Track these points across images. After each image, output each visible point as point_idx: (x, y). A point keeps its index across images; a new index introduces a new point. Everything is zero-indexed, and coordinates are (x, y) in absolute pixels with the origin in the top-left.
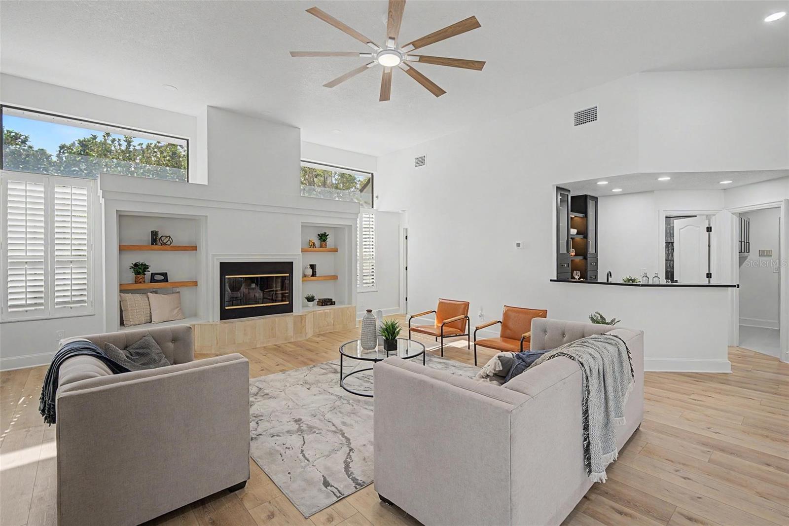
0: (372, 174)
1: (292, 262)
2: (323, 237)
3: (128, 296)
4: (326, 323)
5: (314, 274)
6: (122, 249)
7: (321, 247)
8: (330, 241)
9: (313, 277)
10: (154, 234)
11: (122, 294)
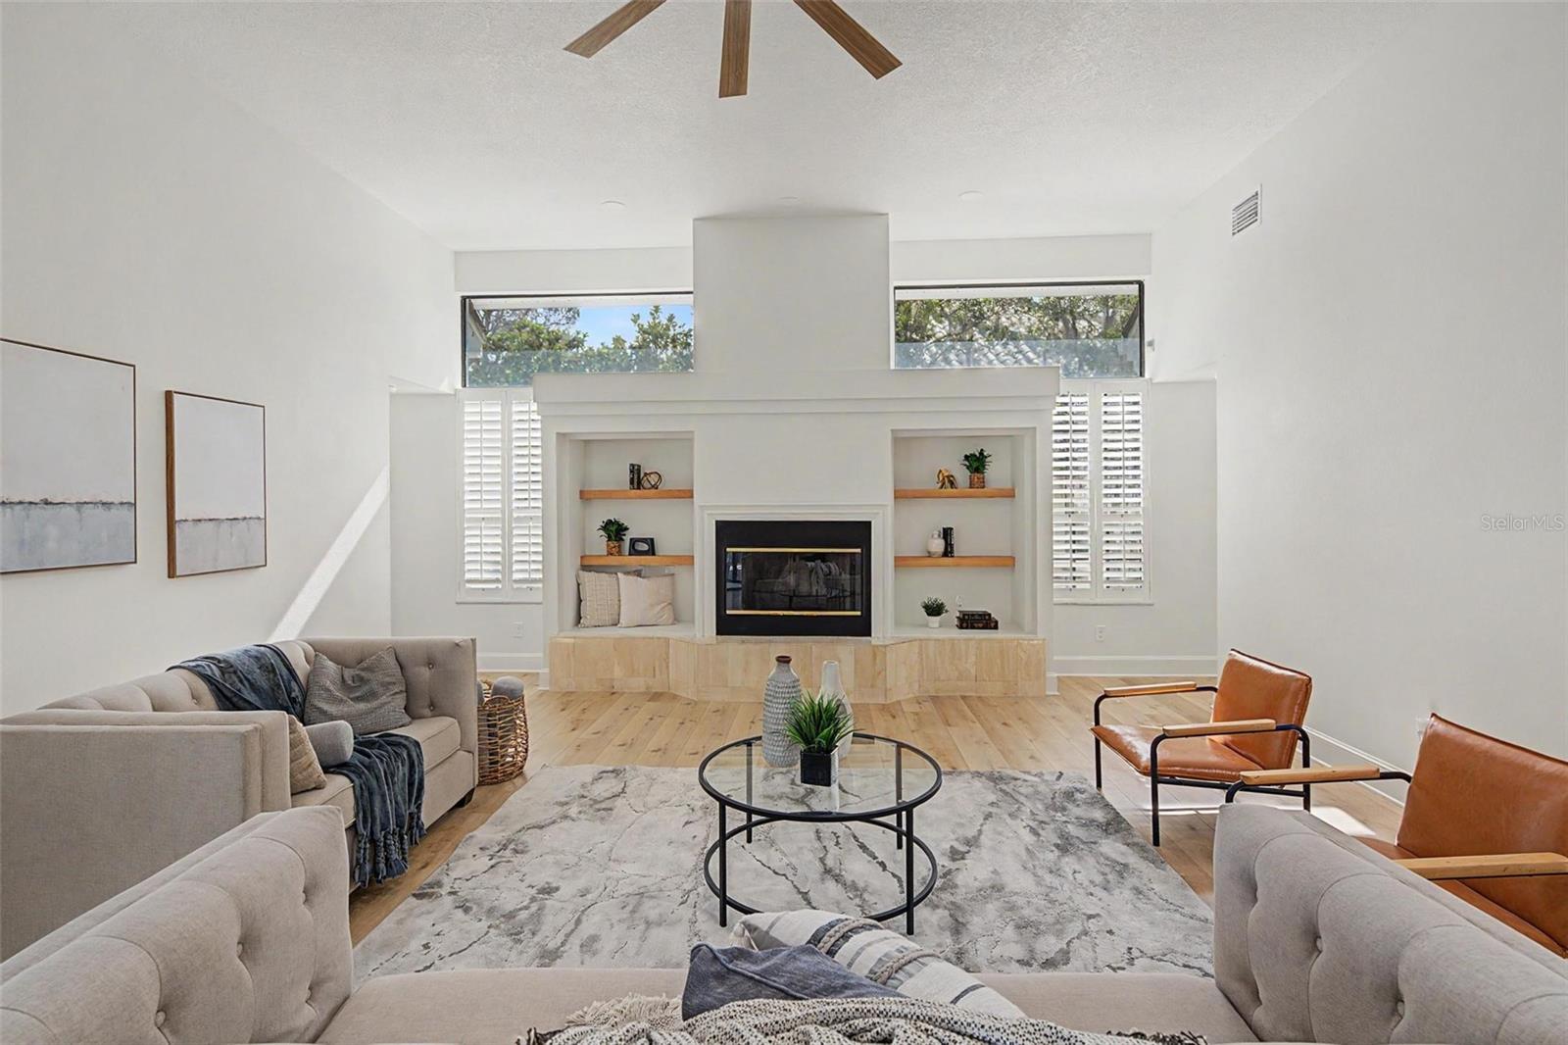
0: (1141, 284)
1: (870, 523)
2: (976, 463)
3: (588, 577)
4: (956, 673)
5: (948, 551)
6: (585, 496)
7: (971, 488)
8: (996, 473)
9: (946, 559)
10: (635, 470)
11: (581, 572)
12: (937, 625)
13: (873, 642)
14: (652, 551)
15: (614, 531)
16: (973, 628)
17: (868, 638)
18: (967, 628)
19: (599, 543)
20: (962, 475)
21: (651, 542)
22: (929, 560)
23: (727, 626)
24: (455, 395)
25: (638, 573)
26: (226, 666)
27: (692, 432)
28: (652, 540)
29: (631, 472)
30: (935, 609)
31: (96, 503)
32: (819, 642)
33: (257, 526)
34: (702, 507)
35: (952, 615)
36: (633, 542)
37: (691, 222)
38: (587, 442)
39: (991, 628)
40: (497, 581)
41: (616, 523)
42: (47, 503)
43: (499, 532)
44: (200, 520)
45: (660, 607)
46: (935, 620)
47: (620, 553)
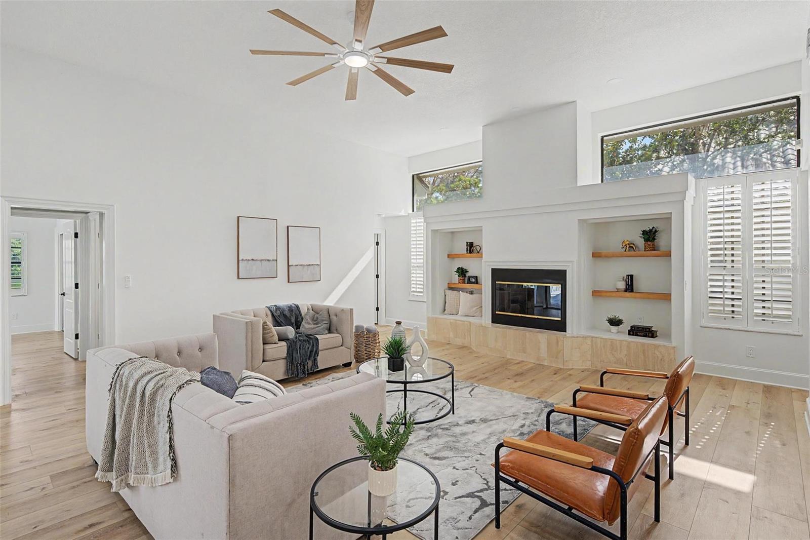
12: (615, 331)
13: (567, 336)
14: (477, 282)
15: (462, 272)
16: (637, 335)
17: (564, 333)
18: (633, 335)
19: (456, 278)
20: (640, 242)
21: (476, 278)
22: (618, 293)
23: (496, 319)
24: (408, 216)
25: (472, 293)
26: (278, 308)
27: (482, 227)
28: (477, 277)
29: (467, 245)
30: (615, 322)
31: (265, 260)
32: (531, 331)
33: (317, 268)
34: (486, 262)
35: (626, 327)
36: (469, 278)
37: (482, 128)
38: (452, 233)
39: (649, 337)
40: (421, 292)
41: (462, 269)
42: (253, 260)
43: (422, 272)
44: (297, 265)
45: (476, 308)
46: (614, 329)
47: (464, 282)
